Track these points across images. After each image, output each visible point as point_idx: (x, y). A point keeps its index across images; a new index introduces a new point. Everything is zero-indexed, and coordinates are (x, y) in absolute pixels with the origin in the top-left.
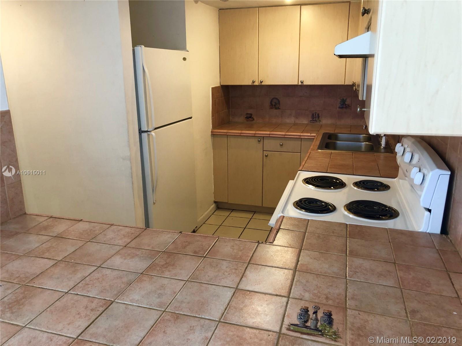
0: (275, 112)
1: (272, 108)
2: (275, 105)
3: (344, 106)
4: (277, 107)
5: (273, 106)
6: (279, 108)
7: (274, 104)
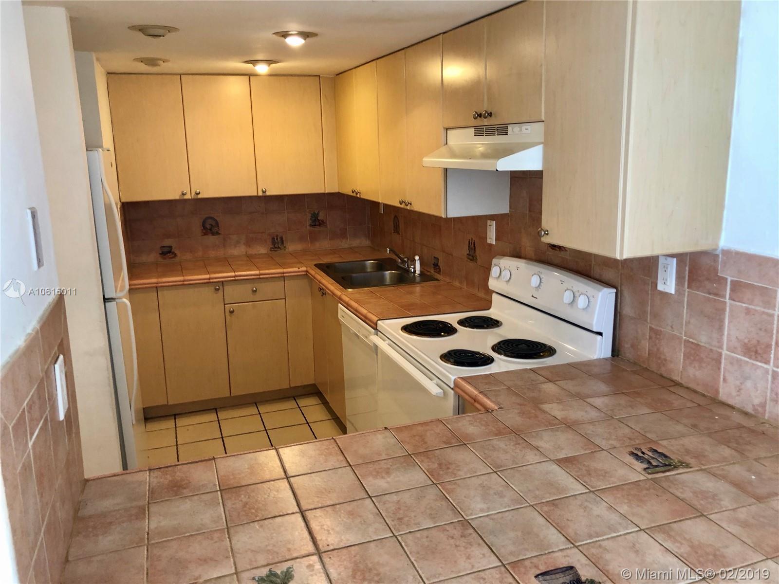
0: (211, 239)
1: (205, 234)
2: (210, 228)
3: (317, 223)
4: (215, 232)
5: (209, 230)
6: (218, 233)
7: (208, 226)
